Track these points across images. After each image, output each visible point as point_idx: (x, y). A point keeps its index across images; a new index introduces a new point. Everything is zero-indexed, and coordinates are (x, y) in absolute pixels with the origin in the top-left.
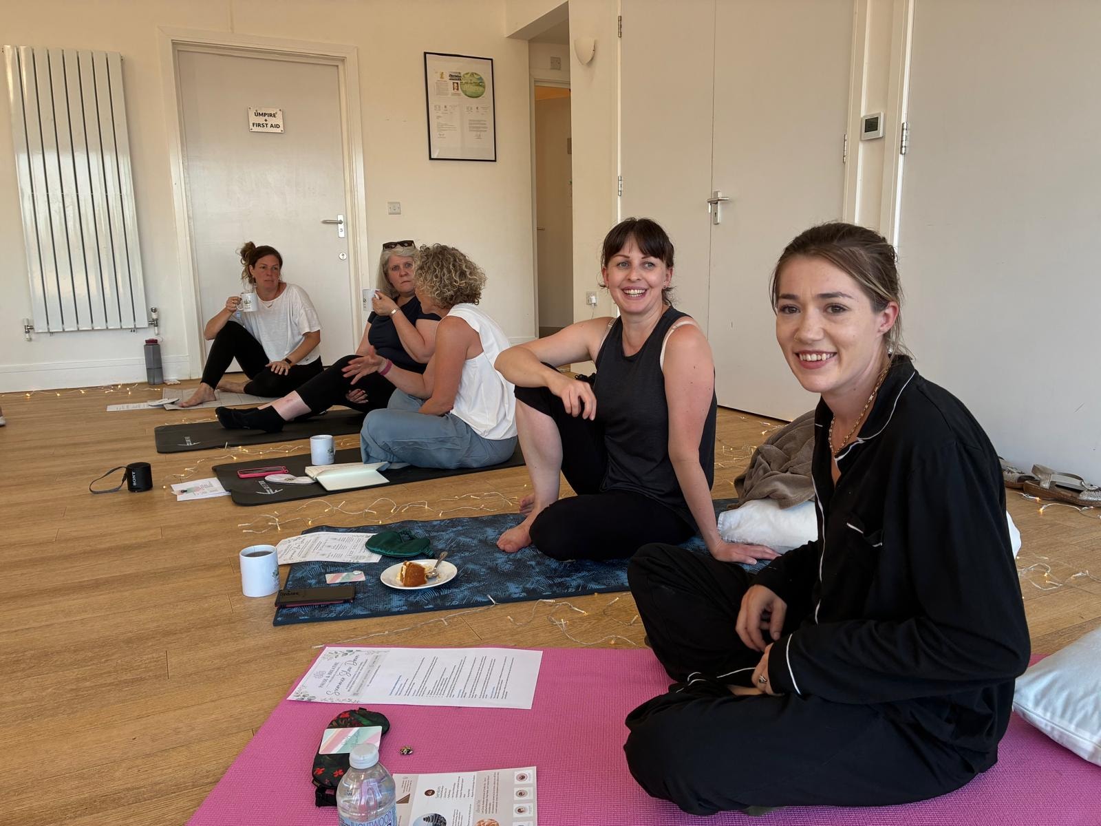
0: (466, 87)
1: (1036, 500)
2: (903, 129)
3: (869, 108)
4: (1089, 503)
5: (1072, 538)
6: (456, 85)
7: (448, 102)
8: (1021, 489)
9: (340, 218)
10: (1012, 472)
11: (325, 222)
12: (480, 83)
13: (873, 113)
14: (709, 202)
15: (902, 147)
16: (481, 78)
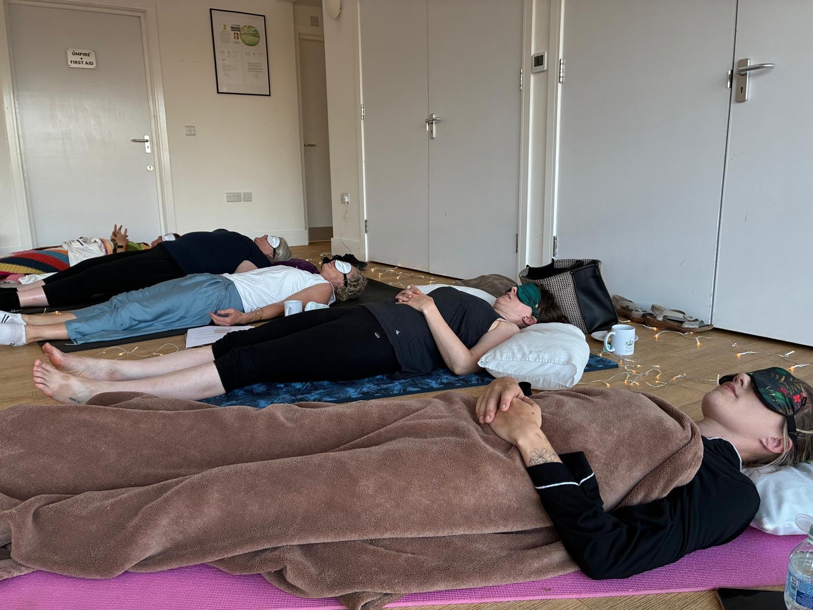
0: (244, 37)
1: (653, 330)
2: (560, 64)
3: (537, 48)
4: (689, 330)
5: (676, 353)
6: (236, 35)
7: (230, 49)
8: (644, 323)
9: (147, 137)
10: (638, 311)
11: (134, 141)
12: (256, 34)
13: (540, 53)
14: (426, 122)
15: (560, 77)
16: (256, 30)
